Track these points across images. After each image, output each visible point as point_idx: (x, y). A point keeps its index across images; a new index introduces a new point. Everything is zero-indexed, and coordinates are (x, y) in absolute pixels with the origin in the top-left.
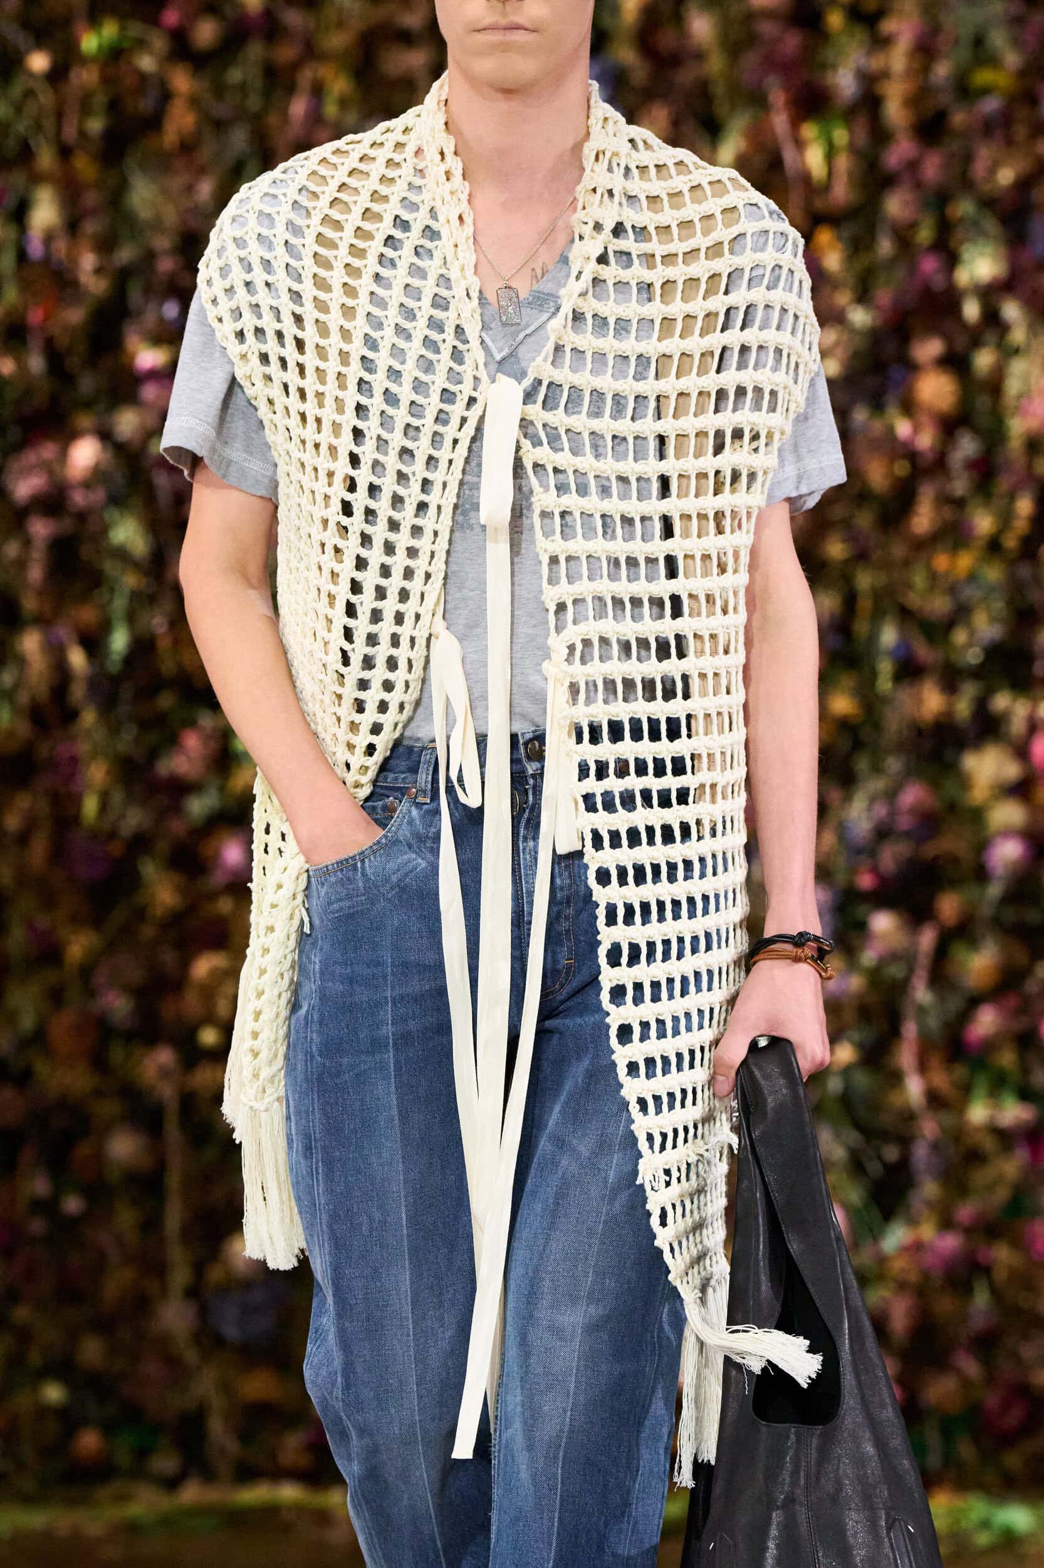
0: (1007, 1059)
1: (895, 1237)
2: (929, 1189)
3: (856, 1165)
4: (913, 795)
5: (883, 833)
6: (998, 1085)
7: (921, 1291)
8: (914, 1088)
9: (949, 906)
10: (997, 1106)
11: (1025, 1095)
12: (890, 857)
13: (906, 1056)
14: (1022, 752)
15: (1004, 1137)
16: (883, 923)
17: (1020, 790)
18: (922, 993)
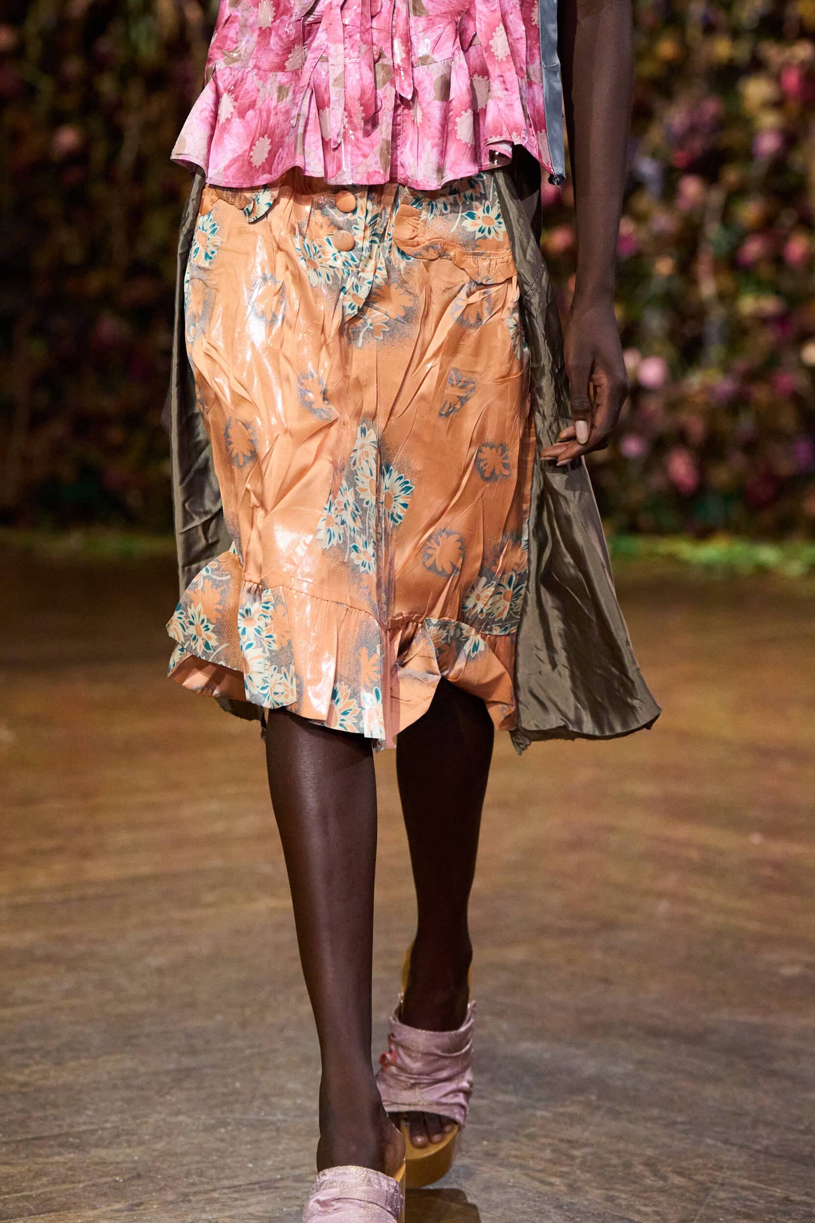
0: (765, 271)
1: (696, 381)
2: (715, 351)
3: (673, 335)
4: (712, 107)
5: (692, 129)
6: (761, 287)
7: (710, 414)
8: (708, 288)
9: (732, 175)
10: (757, 298)
11: (778, 292)
12: (697, 145)
13: (704, 267)
14: (777, 79)
15: (763, 320)
16: (691, 187)
17: (778, 104)
18: (713, 230)
